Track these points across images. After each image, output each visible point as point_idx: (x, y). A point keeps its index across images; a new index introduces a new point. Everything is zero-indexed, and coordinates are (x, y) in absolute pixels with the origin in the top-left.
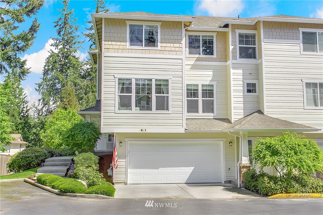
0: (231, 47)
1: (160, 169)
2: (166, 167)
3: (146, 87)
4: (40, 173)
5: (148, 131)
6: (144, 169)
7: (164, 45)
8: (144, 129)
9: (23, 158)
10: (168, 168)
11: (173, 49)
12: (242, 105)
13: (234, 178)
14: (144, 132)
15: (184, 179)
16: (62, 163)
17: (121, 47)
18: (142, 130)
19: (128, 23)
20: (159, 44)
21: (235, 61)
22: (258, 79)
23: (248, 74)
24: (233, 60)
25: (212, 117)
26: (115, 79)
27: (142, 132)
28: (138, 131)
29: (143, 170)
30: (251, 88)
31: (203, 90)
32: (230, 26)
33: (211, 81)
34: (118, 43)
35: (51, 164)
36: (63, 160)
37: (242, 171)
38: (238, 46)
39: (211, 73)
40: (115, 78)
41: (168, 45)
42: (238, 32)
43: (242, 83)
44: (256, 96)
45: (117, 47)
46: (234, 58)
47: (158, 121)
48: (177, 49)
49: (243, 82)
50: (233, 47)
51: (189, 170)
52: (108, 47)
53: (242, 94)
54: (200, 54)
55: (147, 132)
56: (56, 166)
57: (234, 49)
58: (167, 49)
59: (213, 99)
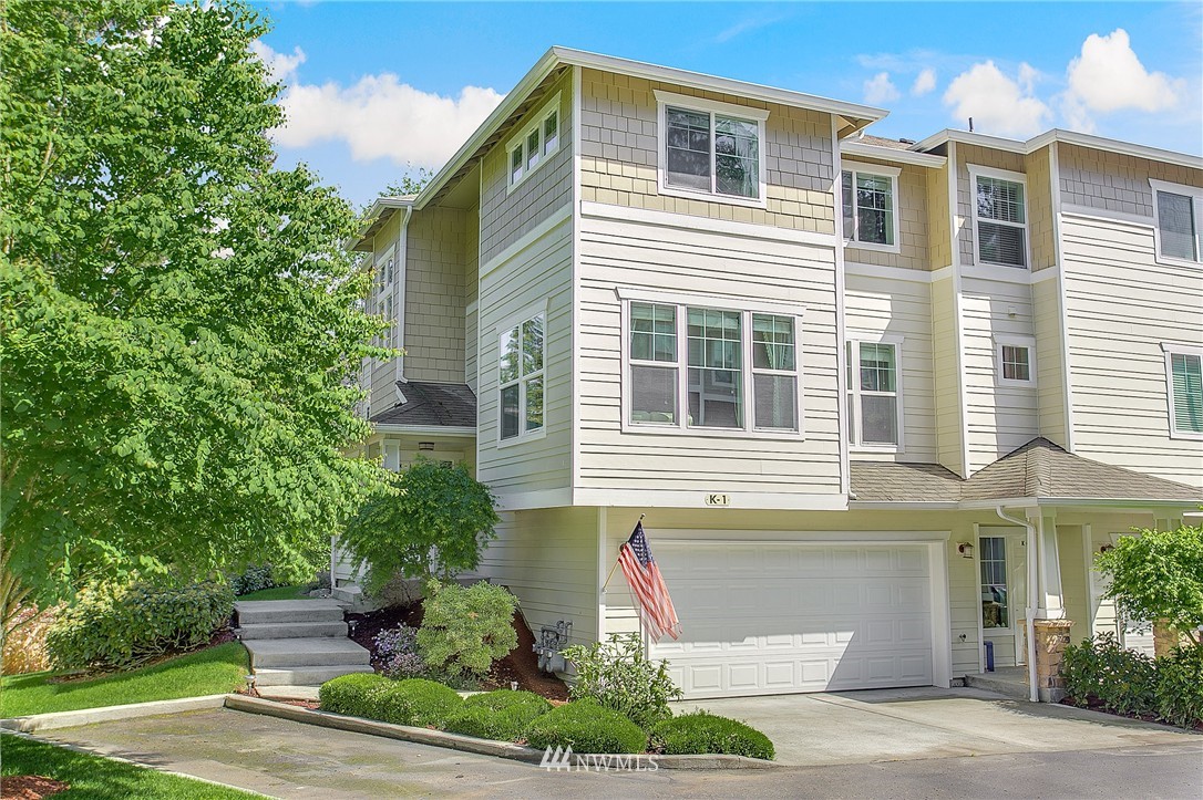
0: (957, 222)
1: (748, 640)
2: (766, 636)
3: (723, 340)
4: (263, 668)
5: (735, 502)
6: (696, 644)
7: (779, 192)
8: (719, 496)
9: (161, 607)
10: (772, 639)
11: (806, 211)
12: (991, 420)
13: (975, 667)
14: (719, 505)
15: (822, 675)
16: (315, 624)
17: (640, 186)
18: (712, 499)
19: (664, 99)
20: (763, 188)
21: (968, 271)
22: (1032, 335)
23: (1006, 317)
24: (963, 267)
25: (892, 458)
26: (619, 303)
27: (713, 506)
28: (699, 501)
29: (691, 645)
30: (1014, 363)
31: (863, 363)
32: (951, 150)
33: (887, 331)
34: (630, 170)
35: (269, 630)
36: (310, 612)
37: (1048, 644)
38: (976, 219)
39: (887, 306)
40: (620, 299)
41: (792, 194)
42: (976, 171)
43: (988, 344)
44: (1025, 389)
45: (625, 184)
46: (966, 260)
47: (768, 467)
48: (819, 212)
49: (994, 343)
50: (962, 220)
51: (836, 644)
52: (594, 179)
53: (990, 381)
54: (852, 238)
55: (731, 505)
56: (289, 637)
57: (965, 228)
58: (787, 208)
59: (893, 394)
